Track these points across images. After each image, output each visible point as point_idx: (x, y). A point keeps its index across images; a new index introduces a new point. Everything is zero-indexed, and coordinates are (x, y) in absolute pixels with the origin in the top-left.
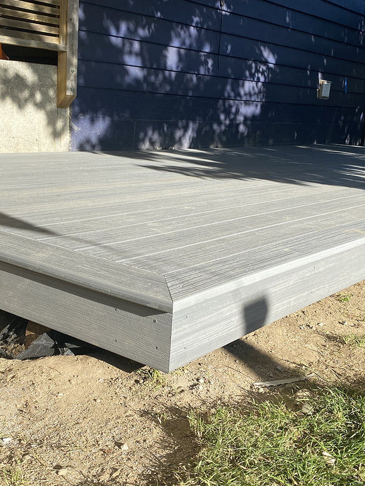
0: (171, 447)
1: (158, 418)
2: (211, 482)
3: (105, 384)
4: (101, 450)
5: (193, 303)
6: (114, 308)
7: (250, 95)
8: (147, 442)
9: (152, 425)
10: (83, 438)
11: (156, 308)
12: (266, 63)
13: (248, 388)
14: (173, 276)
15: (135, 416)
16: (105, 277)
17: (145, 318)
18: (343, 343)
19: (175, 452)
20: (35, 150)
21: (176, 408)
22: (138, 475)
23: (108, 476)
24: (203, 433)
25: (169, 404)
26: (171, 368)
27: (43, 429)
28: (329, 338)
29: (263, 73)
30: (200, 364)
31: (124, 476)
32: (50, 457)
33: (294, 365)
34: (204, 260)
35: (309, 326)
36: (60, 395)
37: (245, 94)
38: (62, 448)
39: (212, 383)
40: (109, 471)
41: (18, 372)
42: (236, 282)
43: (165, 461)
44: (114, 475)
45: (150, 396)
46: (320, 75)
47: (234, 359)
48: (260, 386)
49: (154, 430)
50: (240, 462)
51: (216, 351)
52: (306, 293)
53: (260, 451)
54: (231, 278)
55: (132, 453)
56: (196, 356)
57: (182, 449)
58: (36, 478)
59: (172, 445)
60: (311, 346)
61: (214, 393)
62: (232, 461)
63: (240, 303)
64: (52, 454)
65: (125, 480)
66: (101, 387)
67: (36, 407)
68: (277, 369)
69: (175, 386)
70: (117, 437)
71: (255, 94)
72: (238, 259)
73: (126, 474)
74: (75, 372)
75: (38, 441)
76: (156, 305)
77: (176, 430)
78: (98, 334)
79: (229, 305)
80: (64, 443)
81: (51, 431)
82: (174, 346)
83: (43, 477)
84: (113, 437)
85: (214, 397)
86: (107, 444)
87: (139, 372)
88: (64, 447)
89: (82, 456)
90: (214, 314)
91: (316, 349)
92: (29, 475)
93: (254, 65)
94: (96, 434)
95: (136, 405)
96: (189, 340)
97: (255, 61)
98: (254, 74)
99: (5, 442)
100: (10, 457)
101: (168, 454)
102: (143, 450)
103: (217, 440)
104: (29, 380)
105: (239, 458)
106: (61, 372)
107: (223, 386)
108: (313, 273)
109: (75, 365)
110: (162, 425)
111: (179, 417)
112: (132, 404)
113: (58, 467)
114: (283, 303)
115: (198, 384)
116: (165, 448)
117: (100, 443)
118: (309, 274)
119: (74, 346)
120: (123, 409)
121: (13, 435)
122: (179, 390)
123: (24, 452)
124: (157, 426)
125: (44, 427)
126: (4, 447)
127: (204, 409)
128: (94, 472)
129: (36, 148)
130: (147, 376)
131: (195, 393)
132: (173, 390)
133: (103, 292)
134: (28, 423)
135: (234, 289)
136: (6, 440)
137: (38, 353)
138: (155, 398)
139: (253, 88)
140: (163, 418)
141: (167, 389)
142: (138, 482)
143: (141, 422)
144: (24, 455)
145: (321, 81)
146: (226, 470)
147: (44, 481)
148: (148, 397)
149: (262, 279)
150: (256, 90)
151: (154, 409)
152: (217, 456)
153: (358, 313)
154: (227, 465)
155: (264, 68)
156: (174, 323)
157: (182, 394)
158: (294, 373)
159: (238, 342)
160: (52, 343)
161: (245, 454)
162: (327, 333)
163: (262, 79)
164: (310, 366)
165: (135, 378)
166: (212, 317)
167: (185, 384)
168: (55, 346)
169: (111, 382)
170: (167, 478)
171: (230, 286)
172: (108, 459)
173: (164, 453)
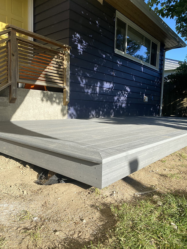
0: (104, 221)
1: (98, 208)
2: (123, 239)
3: (77, 194)
4: (74, 222)
5: (110, 160)
6: (80, 164)
7: (123, 101)
8: (94, 218)
9: (96, 211)
10: (67, 217)
11: (96, 162)
12: (127, 91)
13: (133, 195)
14: (102, 151)
15: (89, 207)
16: (76, 152)
17: (91, 167)
18: (167, 177)
19: (106, 223)
20: (56, 118)
21: (105, 204)
22: (90, 234)
23: (77, 235)
24: (117, 214)
25: (102, 202)
26: (102, 187)
27: (51, 213)
28: (161, 175)
29: (126, 94)
30: (113, 186)
31: (84, 235)
32: (53, 226)
33: (150, 186)
34: (113, 146)
35: (153, 171)
36: (59, 198)
37: (121, 101)
38: (58, 222)
39: (119, 193)
40: (77, 233)
41: (43, 190)
42: (126, 152)
43: (101, 228)
44: (80, 235)
45: (94, 199)
46: (144, 95)
47: (126, 184)
48: (138, 194)
49: (97, 213)
50: (135, 228)
51: (119, 181)
52: (151, 158)
53: (143, 222)
54: (124, 151)
55: (87, 223)
56: (112, 183)
57: (109, 222)
58: (45, 236)
59: (104, 220)
60: (154, 178)
61: (120, 197)
62: (131, 228)
63: (128, 161)
64: (53, 224)
65: (84, 237)
66: (75, 196)
67: (49, 204)
68: (143, 187)
69: (104, 195)
70: (81, 217)
71: (124, 101)
72: (126, 145)
73: (85, 234)
74: (65, 189)
75: (49, 218)
76: (95, 161)
77: (106, 213)
78: (74, 174)
79: (124, 162)
80: (59, 219)
81: (54, 214)
82: (103, 178)
83: (48, 236)
84: (79, 216)
85: (120, 199)
86: (77, 219)
87: (90, 189)
88: (59, 221)
89: (66, 226)
90: (118, 165)
91: (157, 179)
92: (43, 235)
93: (124, 92)
94: (72, 215)
95: (89, 202)
96: (109, 176)
97: (124, 91)
98: (124, 95)
99: (35, 219)
100: (36, 226)
101: (103, 224)
102: (92, 222)
103: (124, 218)
104: (47, 193)
105: (134, 226)
106: (60, 190)
107: (123, 194)
108: (153, 151)
109: (65, 187)
110: (100, 211)
111: (106, 208)
112: (87, 202)
113: (55, 231)
114: (143, 162)
115: (113, 194)
116: (101, 221)
117: (74, 219)
118: (152, 151)
119: (65, 179)
120: (84, 204)
121: (38, 216)
122: (106, 196)
123: (42, 224)
124: (97, 211)
125: (52, 212)
126: (34, 222)
127: (116, 204)
128: (71, 233)
129: (57, 118)
130: (93, 190)
131: (112, 197)
132: (103, 196)
133: (75, 157)
134: (45, 210)
135: (126, 155)
136: (35, 218)
137: (52, 183)
138: (97, 200)
139: (124, 99)
140: (100, 208)
141: (101, 196)
142: (90, 238)
143: (91, 210)
144: (42, 225)
145: (145, 97)
146: (129, 232)
147: (49, 238)
148: (93, 199)
149: (136, 152)
150: (125, 100)
151: (96, 204)
152: (124, 225)
153: (170, 166)
154: (129, 230)
155: (127, 93)
156: (103, 168)
157: (107, 198)
158: (150, 189)
159: (127, 177)
160: (57, 179)
161: (137, 224)
162: (160, 173)
163: (126, 96)
164: (156, 186)
165: (88, 192)
166: (117, 167)
167: (108, 194)
168: (58, 180)
169: (79, 193)
170: (103, 236)
171: (124, 154)
172: (77, 227)
173: (101, 224)
